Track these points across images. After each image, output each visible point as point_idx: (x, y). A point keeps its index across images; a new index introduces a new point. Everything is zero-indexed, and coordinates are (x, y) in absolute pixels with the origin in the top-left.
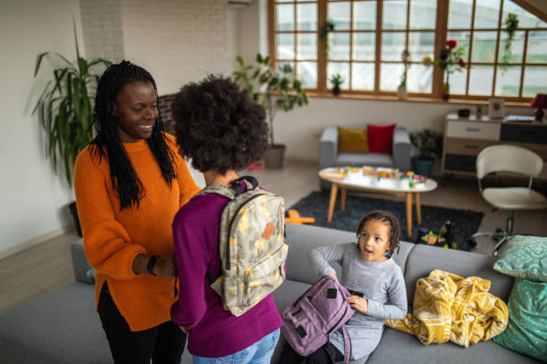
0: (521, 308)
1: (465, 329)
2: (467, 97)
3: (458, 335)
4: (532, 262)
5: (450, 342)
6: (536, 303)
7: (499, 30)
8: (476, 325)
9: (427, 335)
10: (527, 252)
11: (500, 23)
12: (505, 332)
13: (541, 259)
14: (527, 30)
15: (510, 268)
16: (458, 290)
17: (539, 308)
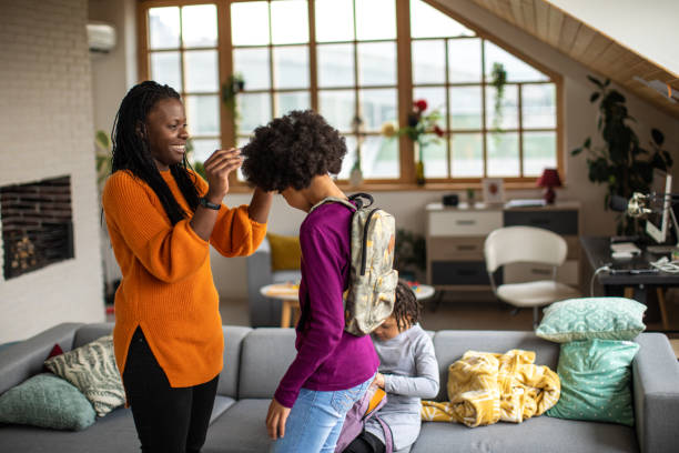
0: (573, 371)
1: (515, 403)
2: (450, 180)
3: (509, 410)
4: (577, 320)
5: (501, 422)
6: (587, 361)
7: (484, 84)
8: (527, 398)
9: (474, 415)
10: (570, 311)
11: (484, 76)
12: (559, 402)
13: (585, 316)
14: (520, 85)
15: (554, 331)
16: (501, 365)
17: (591, 366)
